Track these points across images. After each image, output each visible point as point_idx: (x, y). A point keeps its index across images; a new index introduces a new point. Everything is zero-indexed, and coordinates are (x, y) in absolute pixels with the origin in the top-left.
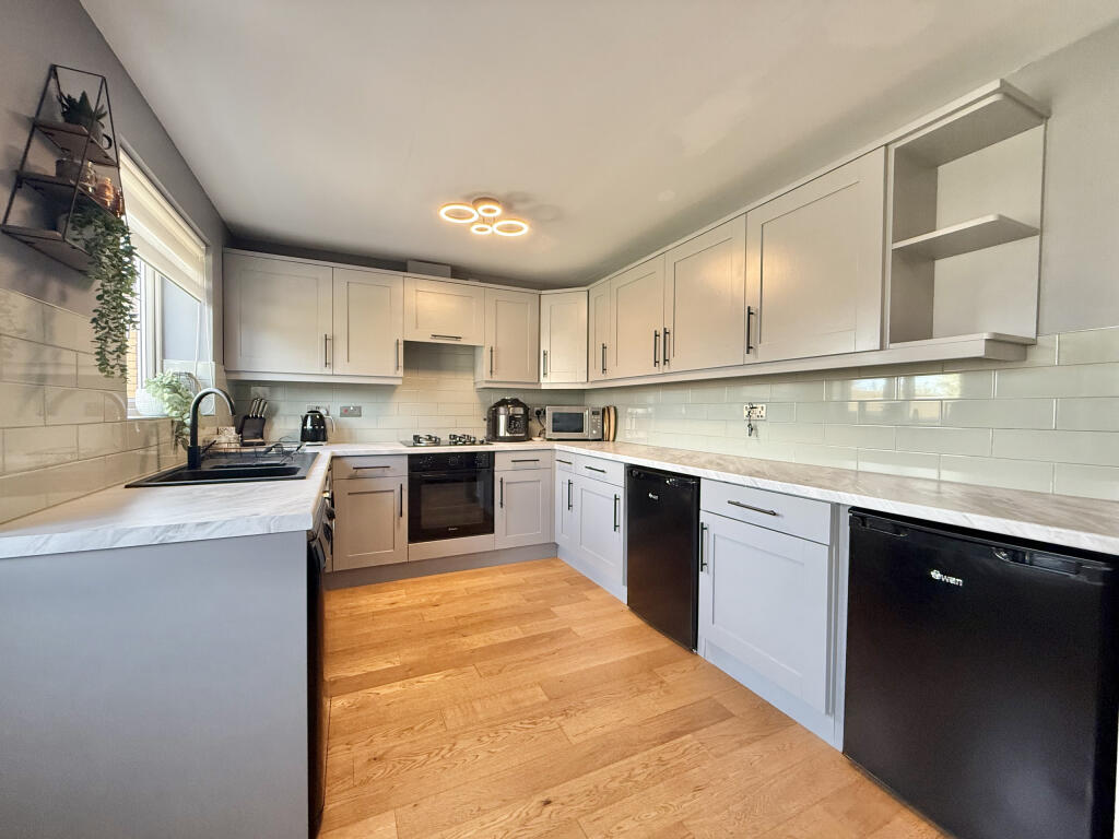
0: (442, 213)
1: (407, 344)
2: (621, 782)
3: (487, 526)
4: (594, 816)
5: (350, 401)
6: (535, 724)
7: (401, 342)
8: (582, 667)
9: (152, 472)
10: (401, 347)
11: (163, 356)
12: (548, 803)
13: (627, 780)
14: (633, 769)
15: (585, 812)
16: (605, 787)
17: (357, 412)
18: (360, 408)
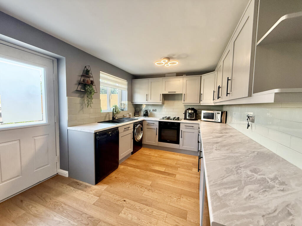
0: (156, 64)
1: (163, 95)
2: (139, 208)
3: (177, 142)
4: (128, 209)
5: (154, 108)
6: (141, 188)
7: (161, 94)
8: (166, 184)
9: (107, 120)
10: (161, 96)
11: (122, 101)
12: (125, 201)
13: (141, 209)
14: (145, 208)
15: (127, 207)
16: (136, 207)
17: (155, 111)
18: (156, 110)
